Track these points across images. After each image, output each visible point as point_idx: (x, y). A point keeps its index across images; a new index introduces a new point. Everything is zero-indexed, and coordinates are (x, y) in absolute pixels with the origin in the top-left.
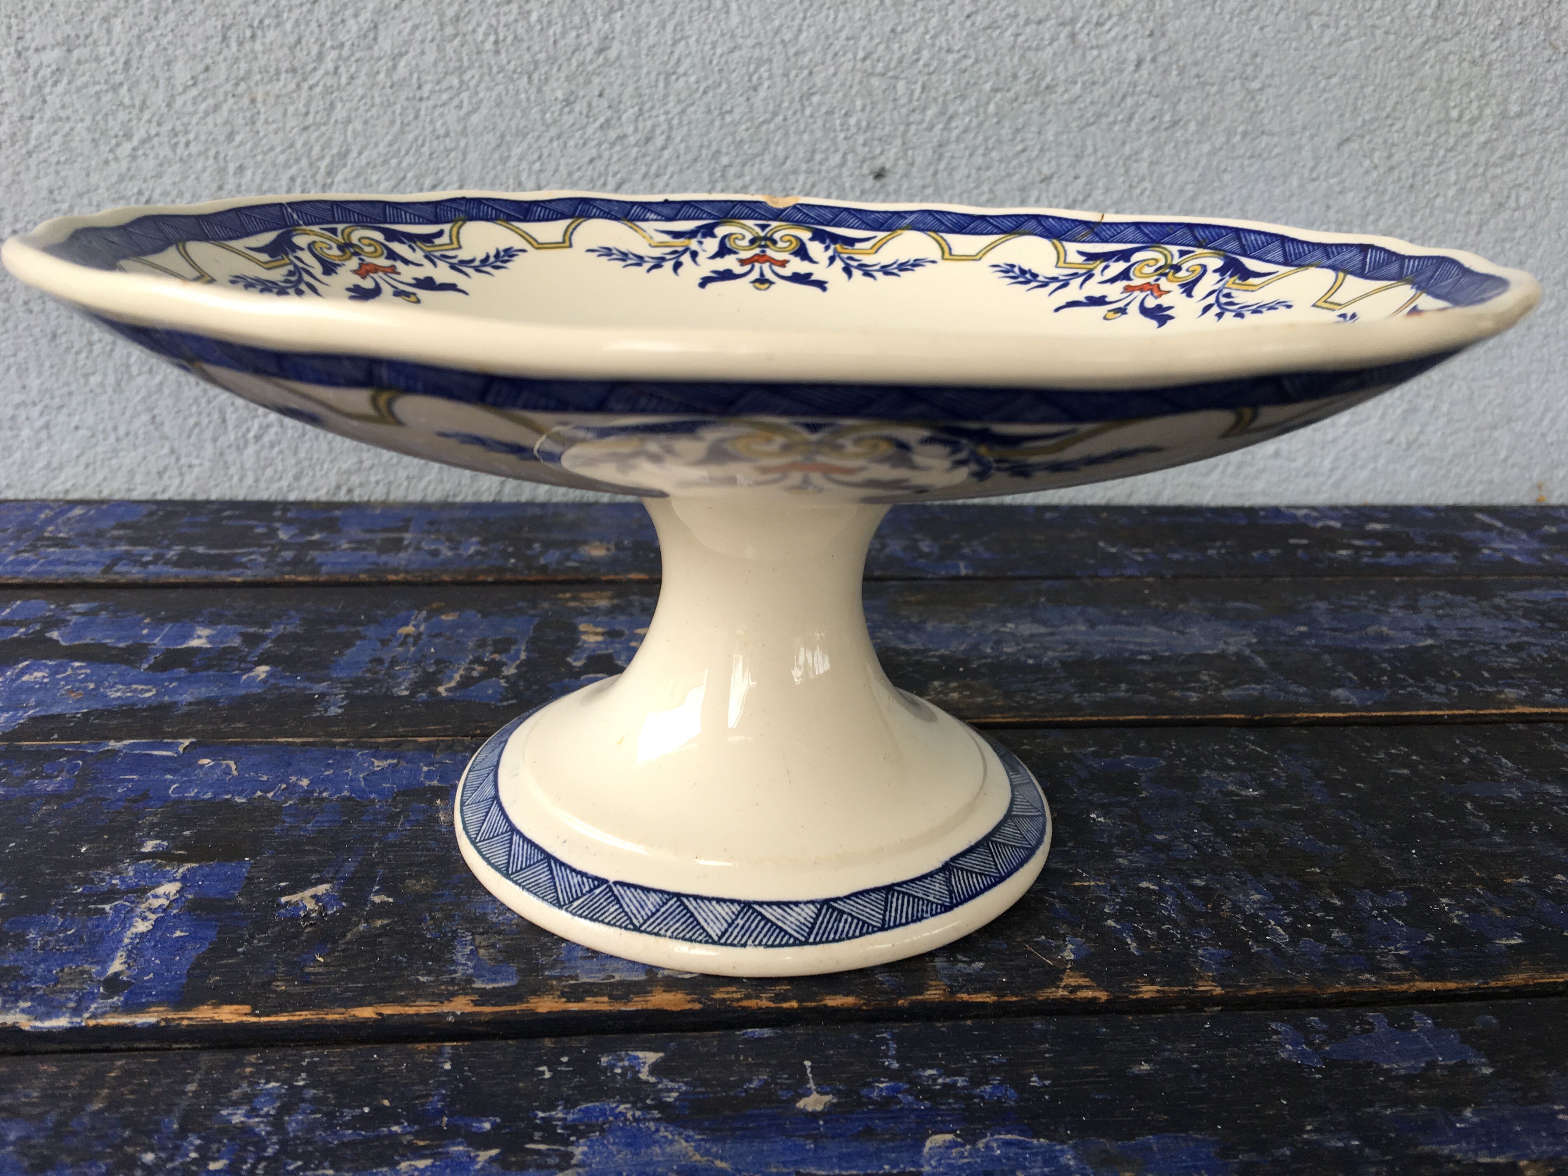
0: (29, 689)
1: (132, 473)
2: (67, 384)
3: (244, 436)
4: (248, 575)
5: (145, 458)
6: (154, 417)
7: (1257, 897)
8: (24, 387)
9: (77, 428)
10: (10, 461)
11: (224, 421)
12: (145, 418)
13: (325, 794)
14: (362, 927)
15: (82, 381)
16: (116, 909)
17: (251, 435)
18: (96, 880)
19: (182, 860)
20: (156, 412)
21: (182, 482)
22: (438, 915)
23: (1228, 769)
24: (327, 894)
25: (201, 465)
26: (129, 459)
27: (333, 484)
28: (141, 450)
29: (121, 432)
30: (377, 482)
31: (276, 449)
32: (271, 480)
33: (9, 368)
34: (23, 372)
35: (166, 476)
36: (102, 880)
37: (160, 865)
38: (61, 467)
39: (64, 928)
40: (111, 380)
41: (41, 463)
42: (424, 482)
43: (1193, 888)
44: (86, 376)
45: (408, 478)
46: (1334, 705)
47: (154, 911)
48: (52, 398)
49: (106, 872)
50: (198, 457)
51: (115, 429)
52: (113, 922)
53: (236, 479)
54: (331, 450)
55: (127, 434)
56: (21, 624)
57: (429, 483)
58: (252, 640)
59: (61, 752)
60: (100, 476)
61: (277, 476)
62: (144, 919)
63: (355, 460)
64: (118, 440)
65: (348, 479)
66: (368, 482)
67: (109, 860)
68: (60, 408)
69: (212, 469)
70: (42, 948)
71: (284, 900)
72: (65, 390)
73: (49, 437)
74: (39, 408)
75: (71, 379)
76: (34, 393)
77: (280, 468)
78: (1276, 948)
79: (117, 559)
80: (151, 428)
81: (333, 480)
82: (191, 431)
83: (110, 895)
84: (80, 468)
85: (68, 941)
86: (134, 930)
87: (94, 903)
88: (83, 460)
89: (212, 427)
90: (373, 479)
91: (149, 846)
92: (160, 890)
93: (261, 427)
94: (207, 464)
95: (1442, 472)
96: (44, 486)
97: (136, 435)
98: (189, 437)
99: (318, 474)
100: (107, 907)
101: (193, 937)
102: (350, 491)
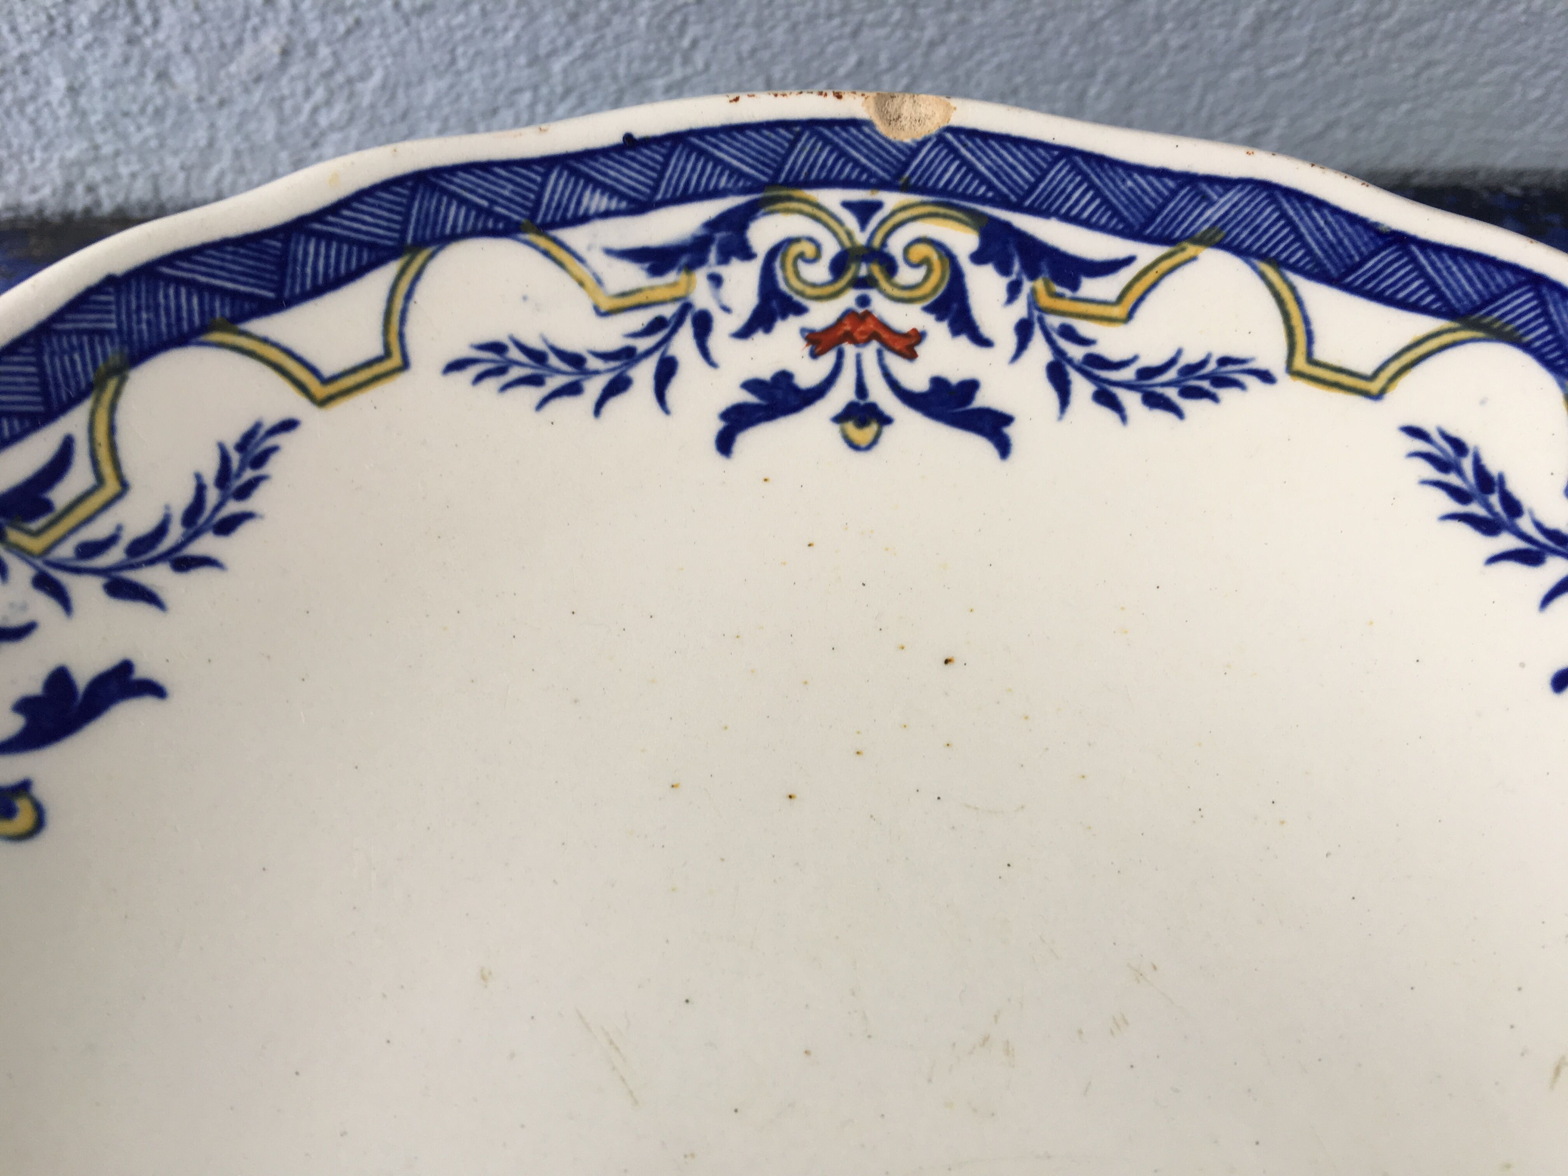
27: (59, 181)
30: (134, 176)
42: (214, 172)
45: (183, 168)
54: (38, 133)
57: (222, 174)
63: (85, 145)
65: (82, 174)
66: (118, 176)
81: (57, 176)
99: (30, 167)
102: (91, 189)
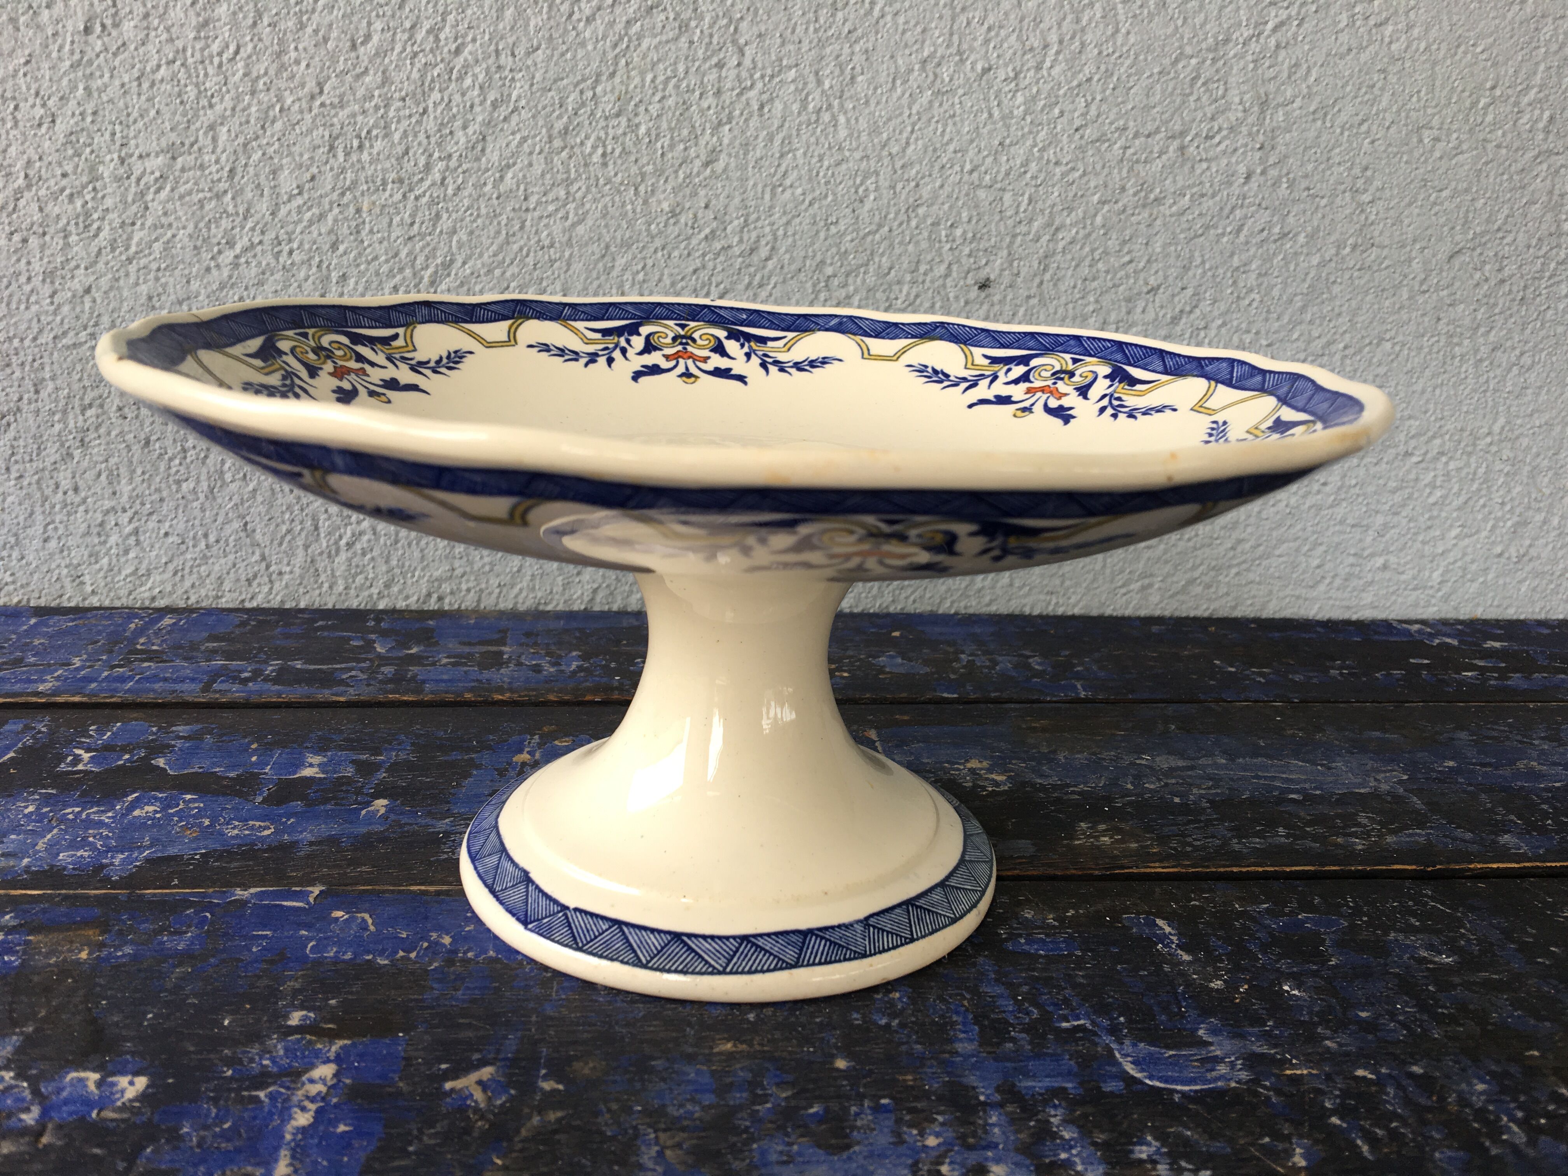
0: (141, 825)
1: (220, 580)
2: (158, 490)
3: (336, 543)
4: (351, 694)
5: (234, 565)
6: (246, 524)
7: (1480, 1087)
8: (114, 493)
9: (166, 534)
10: (97, 566)
11: (316, 528)
12: (237, 525)
13: (470, 955)
14: (536, 1120)
15: (174, 487)
16: (272, 1097)
17: (343, 542)
18: (245, 1061)
19: (332, 1036)
20: (248, 519)
21: (270, 591)
22: (614, 1106)
23: (1415, 930)
24: (492, 1080)
25: (291, 572)
26: (218, 566)
27: (424, 591)
28: (231, 557)
29: (212, 538)
30: (468, 590)
31: (369, 556)
32: (361, 588)
33: (99, 475)
34: (113, 477)
35: (255, 584)
36: (252, 1060)
37: (310, 1042)
38: (149, 573)
39: (220, 1120)
40: (204, 485)
41: (129, 570)
42: (516, 590)
43: (1412, 1076)
44: (178, 482)
46: (1504, 854)
47: (312, 1100)
48: (143, 504)
49: (255, 1050)
50: (288, 564)
51: (206, 536)
52: (271, 1114)
53: (326, 586)
54: (423, 558)
55: (217, 541)
56: (124, 749)
58: (365, 769)
59: (185, 903)
60: (187, 584)
61: (368, 583)
62: (303, 1109)
64: (207, 546)
65: (440, 587)
66: (460, 590)
67: (255, 1036)
68: (151, 514)
69: (302, 577)
70: (199, 1145)
71: (448, 1085)
72: (156, 497)
73: (138, 544)
74: (129, 513)
75: (163, 485)
76: (125, 498)
77: (371, 576)
78: (1515, 1149)
79: (216, 675)
80: (243, 534)
81: (423, 588)
82: (283, 538)
83: (262, 1079)
84: (169, 574)
85: (225, 1136)
86: (294, 1123)
87: (246, 1089)
88: (171, 567)
89: (303, 534)
90: (464, 587)
91: (295, 1018)
92: (316, 1073)
93: (353, 535)
94: (297, 571)
95: (1552, 586)
96: (130, 594)
97: (227, 541)
98: (281, 544)
99: (409, 582)
100: (262, 1094)
101: (358, 1133)
102: (440, 599)
